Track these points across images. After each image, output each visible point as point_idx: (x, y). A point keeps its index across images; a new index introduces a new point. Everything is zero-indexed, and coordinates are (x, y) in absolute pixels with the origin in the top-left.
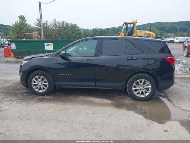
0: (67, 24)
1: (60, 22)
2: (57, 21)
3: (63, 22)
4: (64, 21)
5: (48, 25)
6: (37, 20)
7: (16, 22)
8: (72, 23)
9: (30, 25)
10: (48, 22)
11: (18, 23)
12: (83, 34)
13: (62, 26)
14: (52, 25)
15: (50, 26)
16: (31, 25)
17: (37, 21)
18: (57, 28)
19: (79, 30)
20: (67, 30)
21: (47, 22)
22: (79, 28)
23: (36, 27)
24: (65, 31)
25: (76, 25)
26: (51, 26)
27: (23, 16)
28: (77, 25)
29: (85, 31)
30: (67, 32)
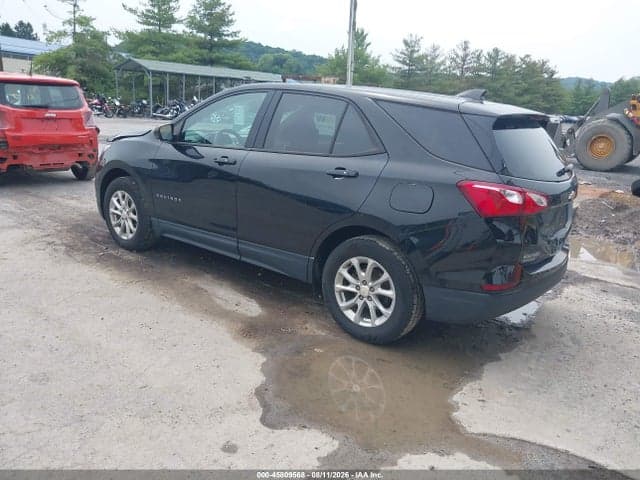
0: (510, 60)
1: (485, 53)
2: (472, 48)
3: (496, 51)
4: (500, 48)
5: (438, 61)
6: (406, 43)
7: (340, 48)
8: (528, 56)
9: (378, 61)
10: (437, 52)
11: (343, 52)
12: (568, 99)
13: (488, 64)
14: (453, 60)
15: (443, 63)
16: (381, 59)
17: (403, 47)
18: (468, 74)
19: (552, 82)
20: (503, 81)
21: (435, 49)
22: (555, 76)
23: (398, 65)
24: (497, 85)
25: (544, 63)
26: (448, 63)
27: (363, 33)
28: (551, 65)
29: (578, 88)
30: (503, 86)
